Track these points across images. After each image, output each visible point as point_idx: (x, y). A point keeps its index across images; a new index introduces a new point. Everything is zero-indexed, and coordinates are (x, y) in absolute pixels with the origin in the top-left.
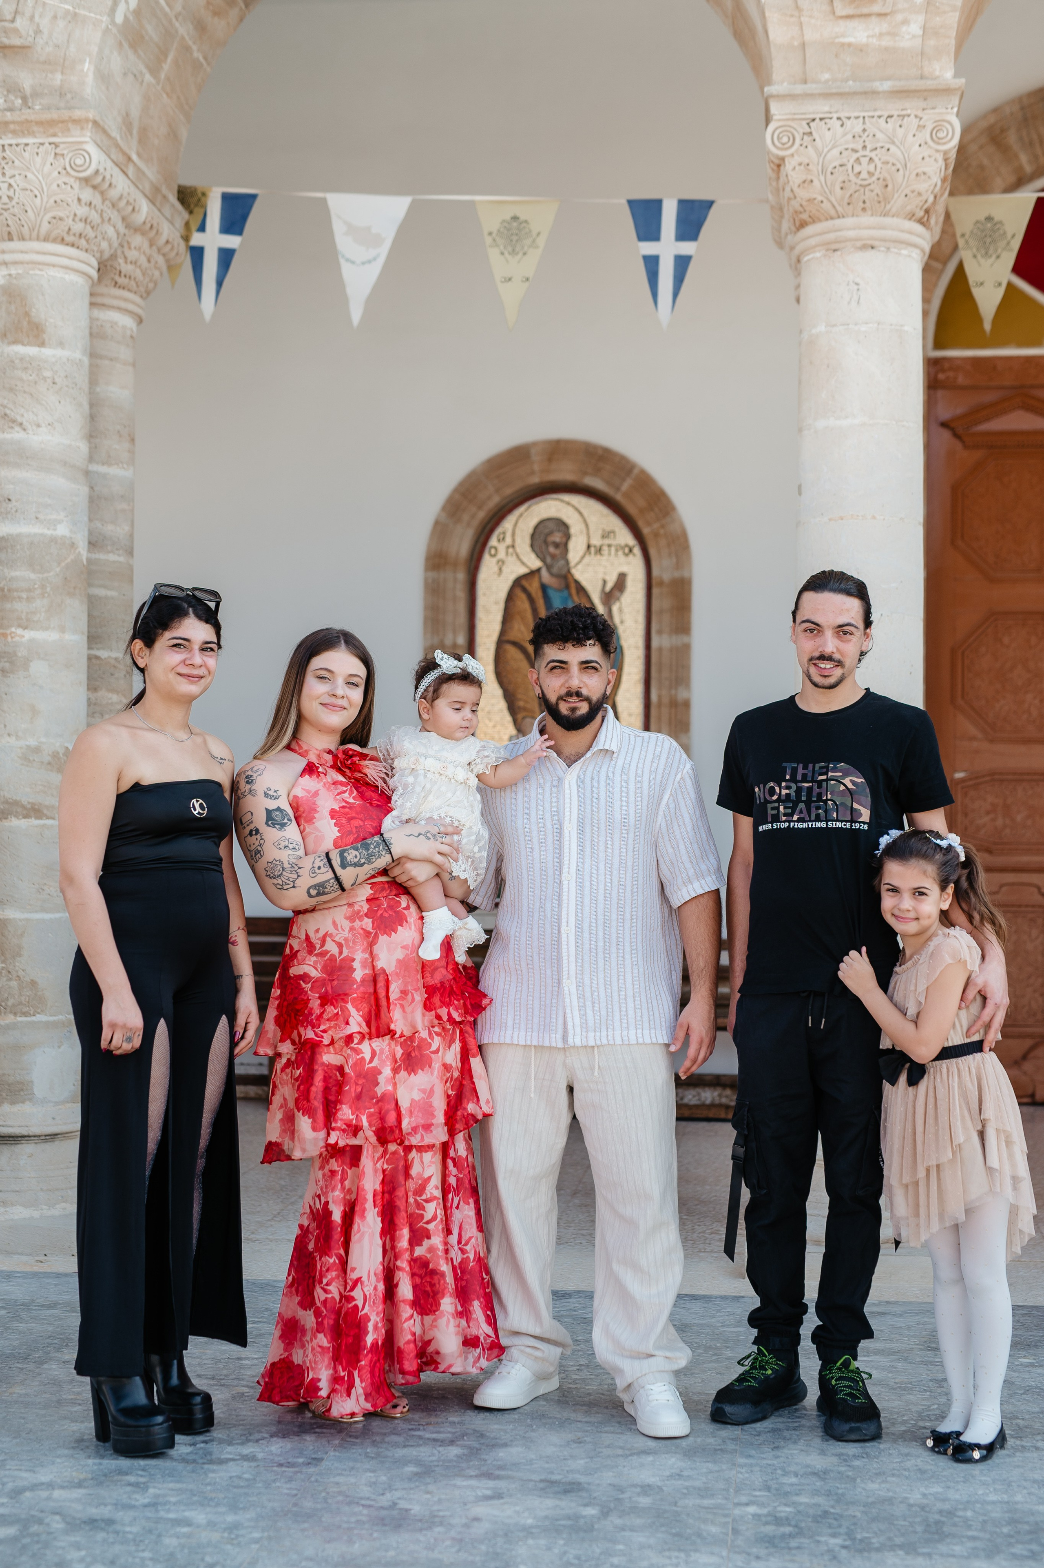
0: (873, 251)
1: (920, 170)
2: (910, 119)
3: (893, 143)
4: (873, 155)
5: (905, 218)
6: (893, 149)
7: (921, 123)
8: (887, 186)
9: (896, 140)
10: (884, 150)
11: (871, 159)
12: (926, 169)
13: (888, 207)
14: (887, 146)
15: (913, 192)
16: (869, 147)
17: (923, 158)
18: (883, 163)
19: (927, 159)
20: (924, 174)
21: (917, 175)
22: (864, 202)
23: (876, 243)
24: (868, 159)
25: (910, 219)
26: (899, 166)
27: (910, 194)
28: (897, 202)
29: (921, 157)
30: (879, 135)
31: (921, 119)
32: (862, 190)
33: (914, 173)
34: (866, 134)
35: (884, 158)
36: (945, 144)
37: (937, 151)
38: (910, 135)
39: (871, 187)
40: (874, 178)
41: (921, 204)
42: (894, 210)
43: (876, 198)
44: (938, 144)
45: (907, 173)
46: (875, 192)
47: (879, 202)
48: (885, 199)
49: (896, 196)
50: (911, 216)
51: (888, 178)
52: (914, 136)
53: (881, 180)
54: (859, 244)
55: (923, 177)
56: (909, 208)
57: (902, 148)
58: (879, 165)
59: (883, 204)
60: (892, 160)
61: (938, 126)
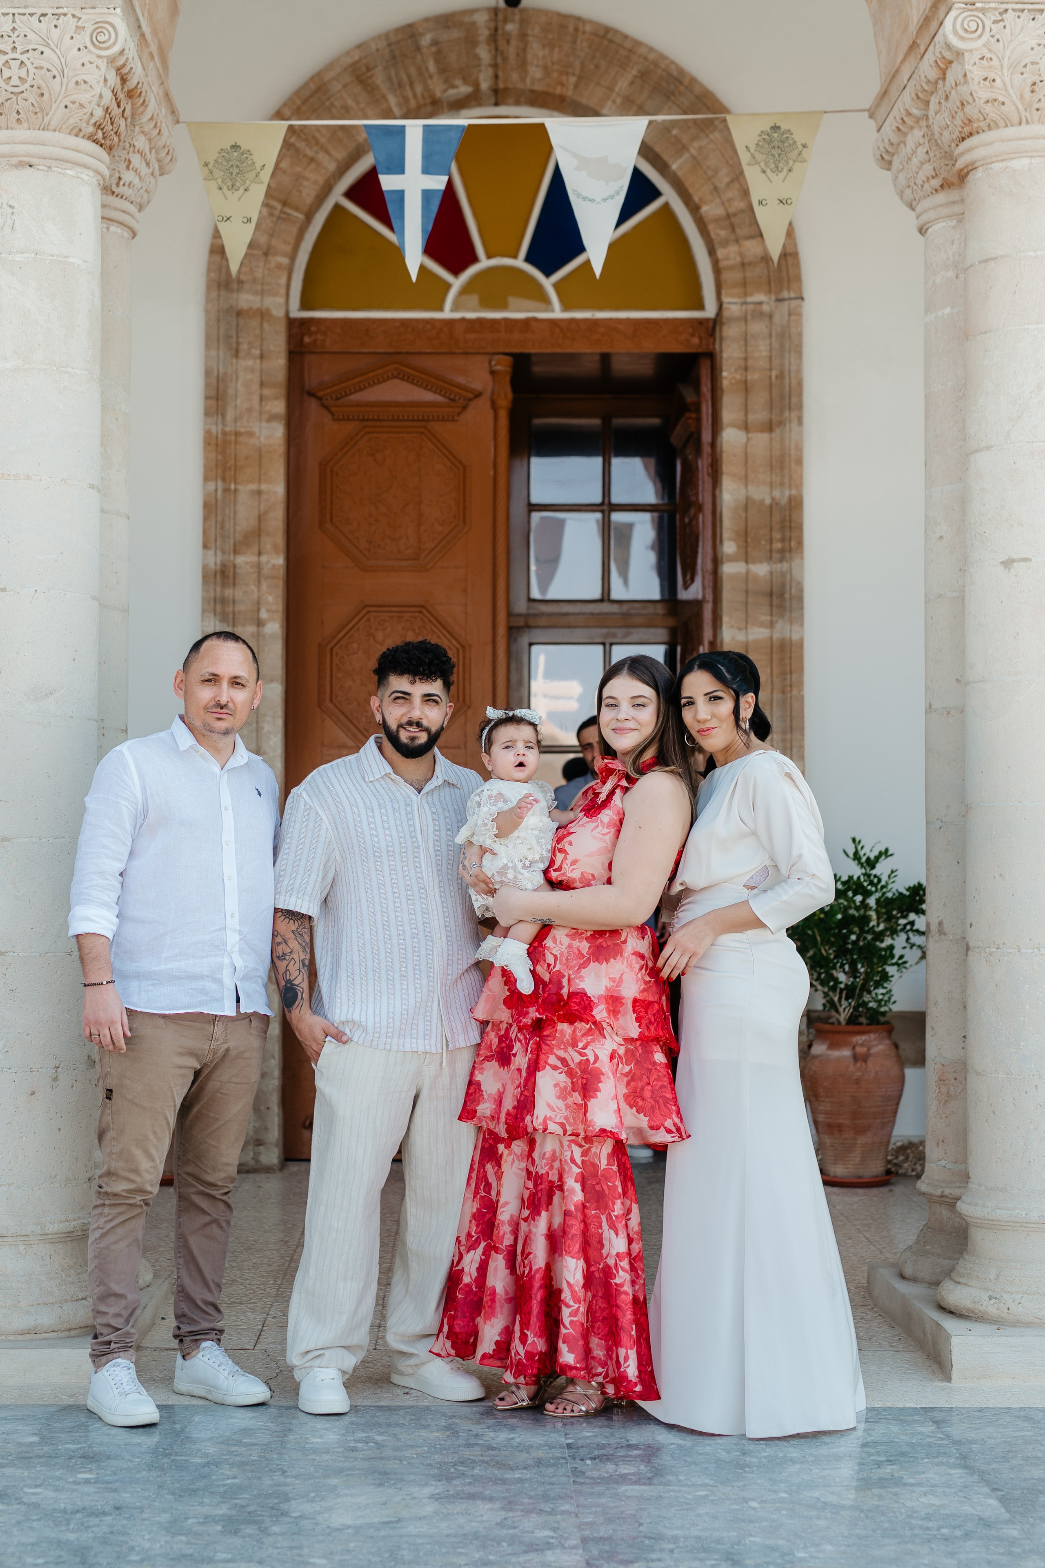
0: (31, 169)
1: (79, 78)
2: (66, 18)
3: (48, 45)
4: (24, 58)
5: (70, 134)
6: (47, 51)
7: (80, 24)
8: (42, 95)
9: (50, 42)
10: (36, 53)
11: (22, 62)
12: (85, 78)
13: (47, 119)
14: (41, 48)
15: (73, 103)
16: (20, 48)
17: (83, 65)
18: (36, 68)
19: (87, 65)
20: (85, 82)
21: (77, 83)
22: (18, 113)
23: (33, 161)
24: (19, 62)
25: (77, 135)
26: (55, 72)
27: (70, 105)
28: (57, 115)
29: (81, 63)
30: (31, 36)
31: (80, 19)
32: (15, 98)
33: (74, 80)
34: (16, 33)
35: (38, 63)
36: (108, 48)
37: (99, 57)
38: (68, 37)
39: (24, 95)
40: (27, 86)
41: (86, 117)
42: (54, 123)
43: (31, 108)
44: (101, 49)
45: (65, 81)
46: (30, 101)
47: (36, 113)
48: (42, 110)
49: (54, 106)
50: (77, 132)
51: (43, 85)
52: (72, 38)
53: (35, 87)
54: (14, 161)
55: (83, 86)
56: (71, 121)
57: (58, 51)
58: (32, 71)
59: (39, 115)
60: (47, 65)
61: (99, 29)
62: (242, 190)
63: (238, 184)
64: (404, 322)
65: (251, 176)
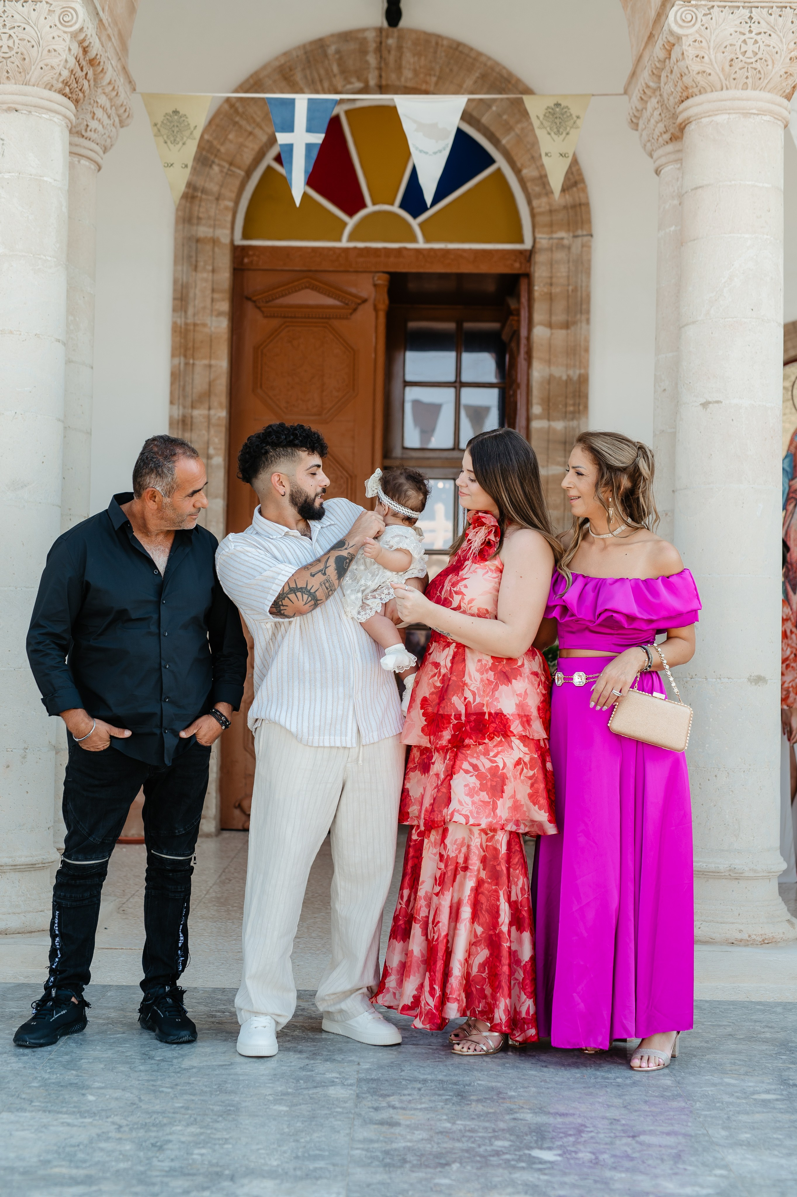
0: (17, 113)
1: (51, 48)
2: (41, 4)
3: (28, 24)
4: (11, 32)
5: (45, 88)
6: (28, 28)
7: (51, 8)
8: (24, 59)
9: (30, 22)
10: (21, 29)
11: (10, 35)
12: (55, 47)
13: (28, 77)
14: (23, 26)
15: (47, 65)
16: (8, 25)
17: (54, 38)
18: (20, 40)
19: (57, 38)
20: (55, 50)
21: (49, 51)
22: (8, 72)
23: (18, 107)
24: (7, 35)
25: (50, 89)
26: (33, 43)
27: (44, 67)
28: (35, 74)
29: (51, 36)
30: (17, 16)
31: (51, 4)
32: (5, 61)
33: (47, 49)
34: (6, 14)
35: (21, 36)
36: (71, 26)
37: (65, 32)
38: (42, 18)
39: (12, 59)
40: (13, 52)
41: (56, 76)
42: (33, 80)
43: (17, 69)
44: (66, 26)
45: (40, 49)
46: (16, 63)
47: (20, 73)
48: (24, 70)
49: (33, 68)
50: (50, 87)
51: (25, 52)
52: (46, 18)
53: (19, 53)
54: (5, 107)
55: (53, 53)
56: (45, 79)
57: (35, 28)
58: (17, 41)
59: (23, 74)
60: (27, 38)
61: (65, 12)
62: (181, 144)
63: (178, 139)
64: (314, 249)
65: (187, 133)
